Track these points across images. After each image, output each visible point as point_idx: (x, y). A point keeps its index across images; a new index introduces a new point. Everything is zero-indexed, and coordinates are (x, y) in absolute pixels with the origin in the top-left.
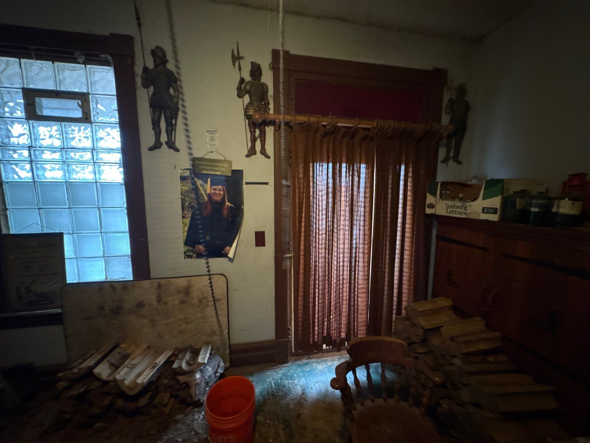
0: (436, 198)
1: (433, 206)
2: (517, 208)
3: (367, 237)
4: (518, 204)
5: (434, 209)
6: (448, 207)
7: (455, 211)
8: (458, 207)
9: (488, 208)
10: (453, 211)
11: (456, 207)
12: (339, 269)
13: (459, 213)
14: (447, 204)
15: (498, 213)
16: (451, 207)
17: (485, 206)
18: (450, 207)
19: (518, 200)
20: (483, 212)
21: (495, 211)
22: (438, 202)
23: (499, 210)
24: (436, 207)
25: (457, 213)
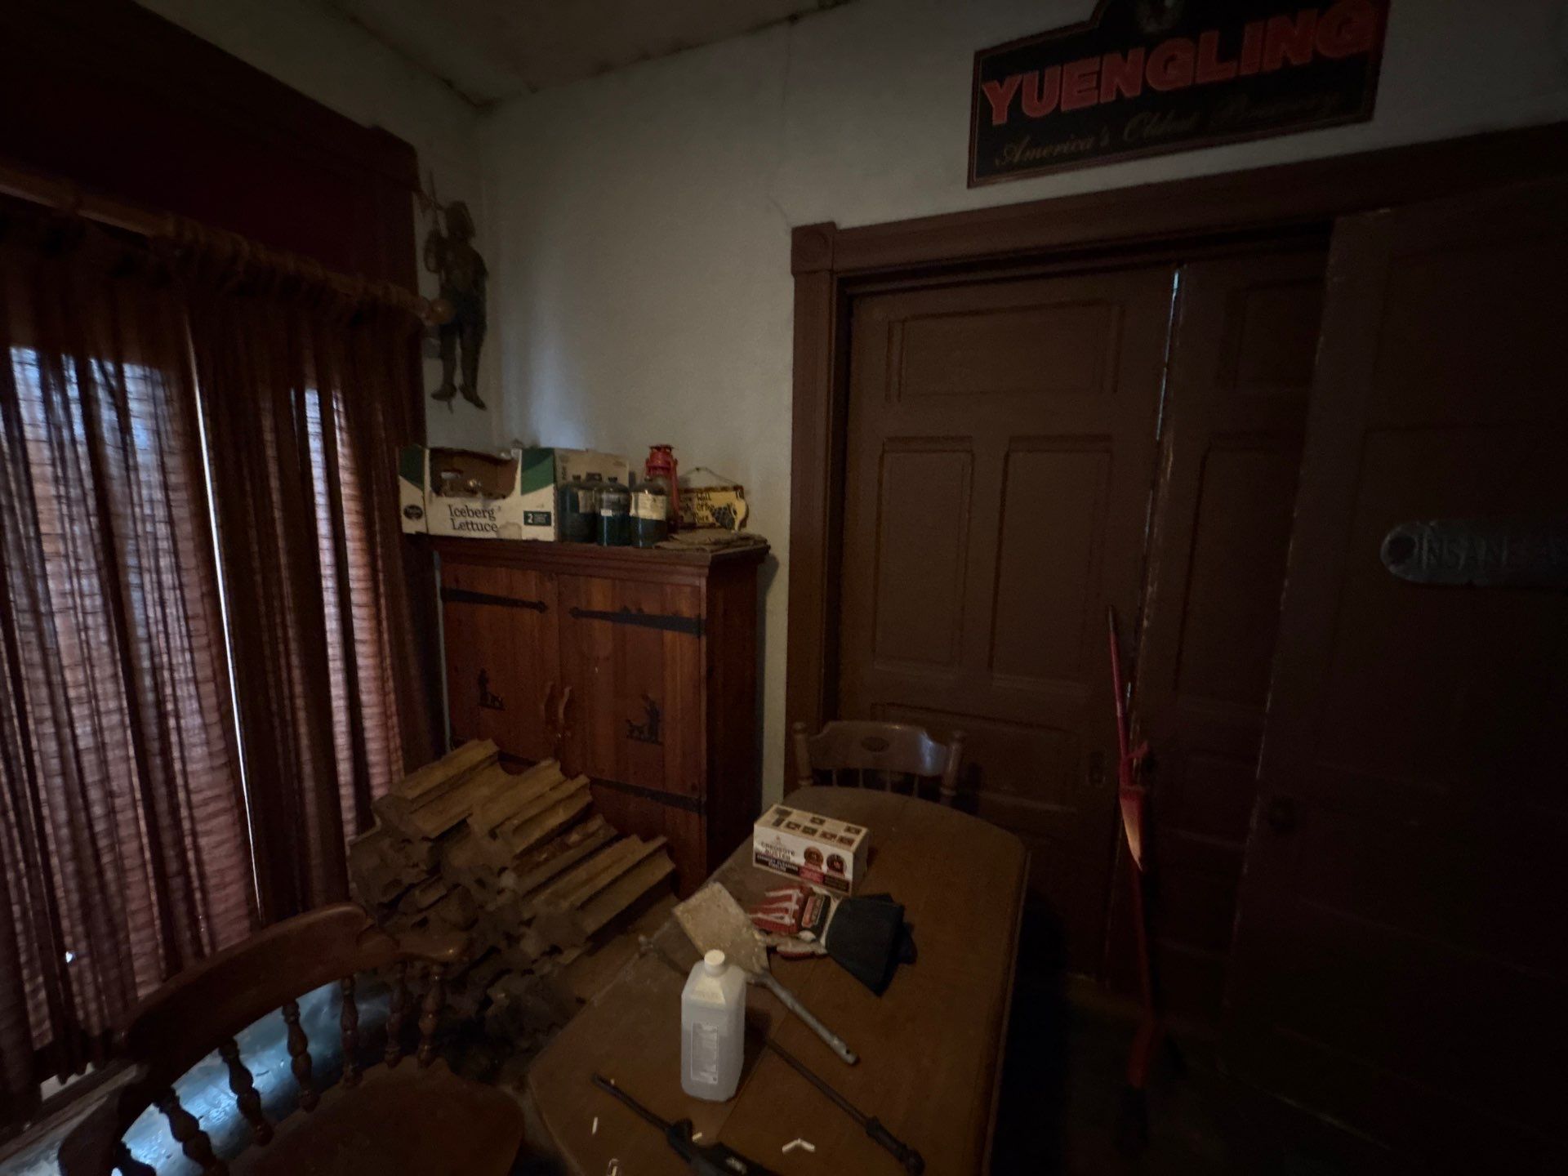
0: (423, 490)
1: (418, 511)
2: (582, 510)
3: (198, 625)
4: (582, 503)
5: (423, 520)
6: (453, 513)
7: (472, 524)
8: (475, 513)
9: (533, 513)
10: (467, 523)
11: (471, 513)
12: (74, 766)
13: (480, 528)
14: (450, 506)
15: (553, 524)
16: (461, 513)
17: (527, 509)
18: (458, 513)
19: (581, 494)
20: (526, 523)
21: (545, 519)
22: (431, 501)
23: (553, 517)
24: (426, 516)
25: (475, 526)
